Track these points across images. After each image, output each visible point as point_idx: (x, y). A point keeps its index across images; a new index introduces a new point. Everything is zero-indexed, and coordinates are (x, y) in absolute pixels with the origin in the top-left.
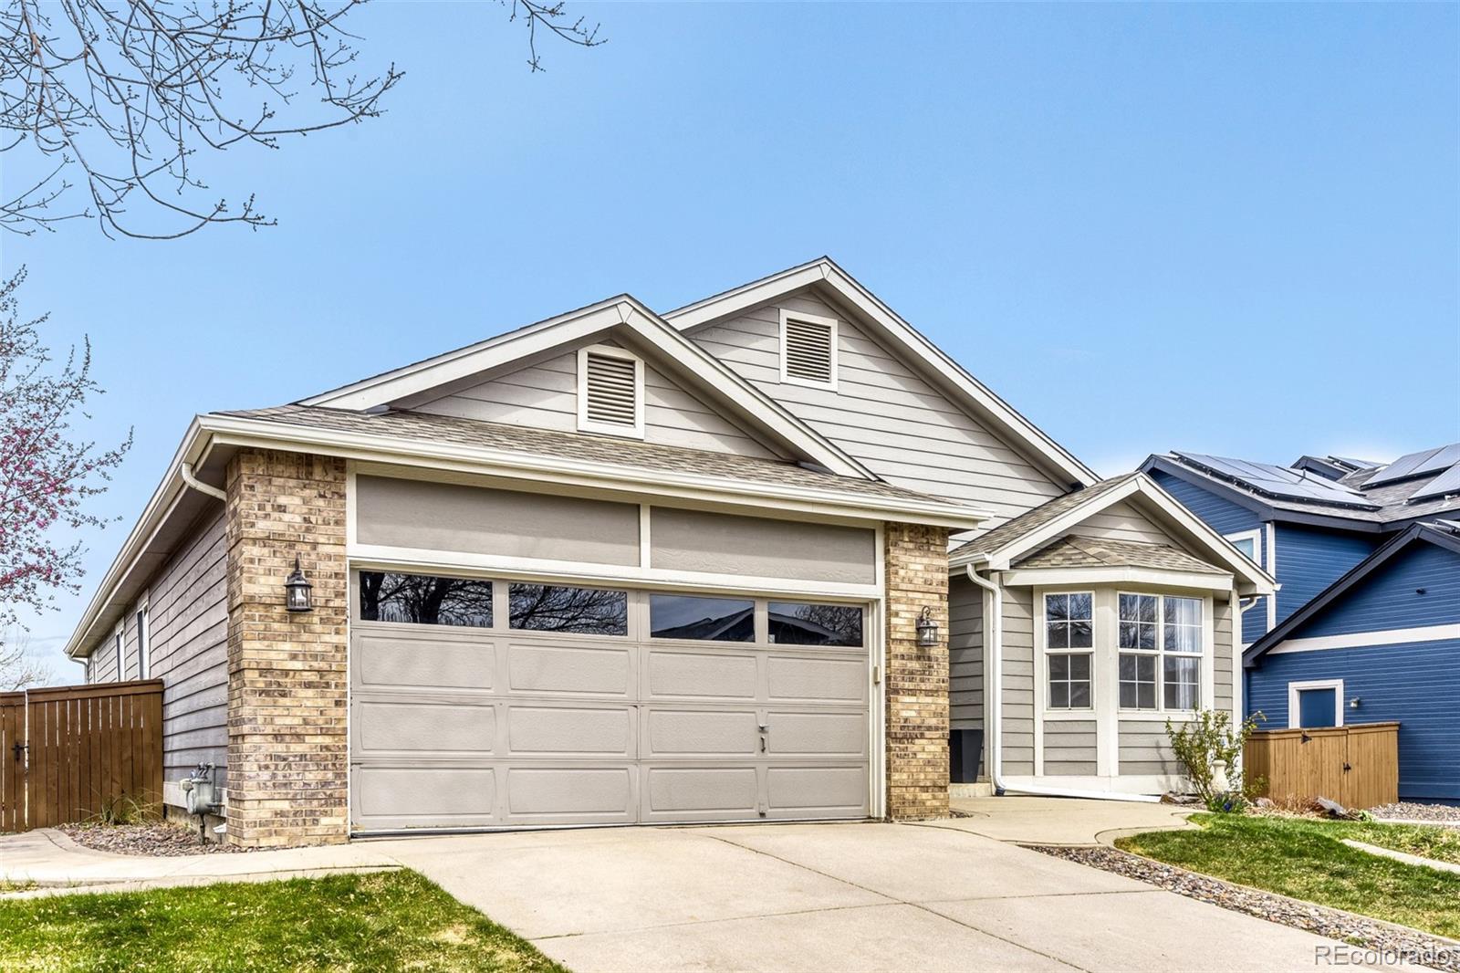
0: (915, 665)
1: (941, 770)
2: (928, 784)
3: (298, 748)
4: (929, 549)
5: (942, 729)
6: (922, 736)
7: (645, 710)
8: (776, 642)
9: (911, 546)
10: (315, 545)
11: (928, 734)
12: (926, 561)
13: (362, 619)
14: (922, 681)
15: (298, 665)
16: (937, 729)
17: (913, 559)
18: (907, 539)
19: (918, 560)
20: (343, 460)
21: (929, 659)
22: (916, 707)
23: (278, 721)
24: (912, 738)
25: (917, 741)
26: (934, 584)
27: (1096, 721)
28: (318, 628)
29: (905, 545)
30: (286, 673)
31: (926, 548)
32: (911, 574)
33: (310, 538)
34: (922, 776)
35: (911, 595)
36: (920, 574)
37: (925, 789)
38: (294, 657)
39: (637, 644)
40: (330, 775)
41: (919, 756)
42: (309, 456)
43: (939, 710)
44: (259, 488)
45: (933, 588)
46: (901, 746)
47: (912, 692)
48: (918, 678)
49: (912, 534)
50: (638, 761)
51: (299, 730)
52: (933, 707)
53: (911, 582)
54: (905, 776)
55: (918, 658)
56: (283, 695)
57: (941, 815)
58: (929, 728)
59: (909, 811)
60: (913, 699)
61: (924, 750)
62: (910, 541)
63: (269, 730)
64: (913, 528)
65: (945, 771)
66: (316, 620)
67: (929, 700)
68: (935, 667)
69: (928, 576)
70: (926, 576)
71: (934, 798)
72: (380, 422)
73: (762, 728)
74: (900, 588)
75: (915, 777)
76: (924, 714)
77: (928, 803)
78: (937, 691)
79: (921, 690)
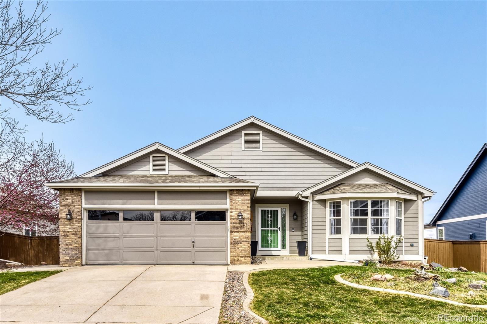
0: (238, 225)
1: (248, 252)
2: (243, 256)
3: (71, 247)
4: (243, 195)
5: (248, 241)
6: (241, 243)
7: (159, 238)
8: (198, 220)
9: (237, 194)
10: (74, 206)
11: (242, 243)
12: (242, 198)
13: (89, 220)
14: (241, 229)
15: (70, 230)
16: (246, 241)
17: (237, 198)
18: (235, 193)
19: (239, 198)
20: (81, 189)
21: (243, 223)
22: (239, 236)
23: (67, 241)
24: (237, 244)
25: (239, 245)
26: (245, 204)
27: (342, 238)
28: (75, 223)
29: (235, 194)
30: (68, 232)
31: (242, 194)
32: (237, 202)
33: (73, 205)
34: (241, 254)
35: (237, 207)
36: (240, 201)
37: (242, 257)
38: (70, 229)
39: (156, 223)
40: (77, 252)
41: (239, 248)
43: (247, 236)
44: (63, 196)
45: (245, 205)
46: (234, 246)
47: (238, 232)
48: (239, 228)
49: (237, 191)
50: (157, 250)
51: (71, 243)
52: (245, 236)
53: (237, 204)
54: (235, 254)
55: (239, 223)
56: (68, 236)
57: (248, 264)
58: (243, 241)
59: (236, 263)
60: (238, 234)
61: (241, 247)
62: (237, 193)
63: (65, 243)
65: (249, 252)
66: (74, 221)
67: (243, 234)
68: (245, 225)
69: (243, 202)
70: (242, 202)
71: (245, 259)
73: (193, 242)
74: (233, 205)
75: (238, 254)
76: (241, 238)
77: (243, 261)
78: (246, 232)
79: (240, 232)
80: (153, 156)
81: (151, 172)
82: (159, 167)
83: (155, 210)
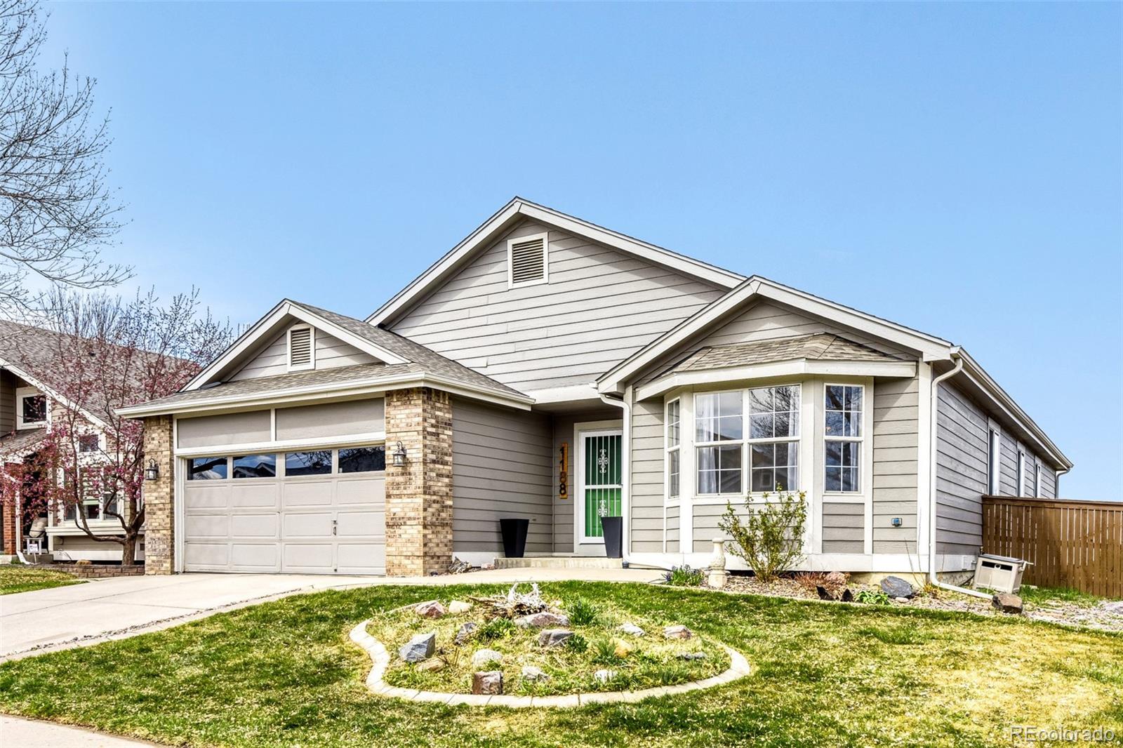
0: (401, 479)
1: (418, 545)
2: (409, 554)
3: (158, 535)
4: (410, 403)
5: (418, 519)
6: (405, 524)
7: (283, 514)
8: (343, 472)
9: (399, 403)
10: (162, 452)
11: (408, 522)
12: (407, 411)
13: (187, 479)
14: (405, 489)
15: (157, 502)
16: (414, 519)
17: (399, 412)
18: (395, 400)
19: (402, 412)
20: (171, 415)
21: (410, 474)
22: (401, 505)
23: (153, 524)
24: (399, 525)
25: (402, 527)
26: (413, 425)
27: (680, 506)
28: (162, 486)
29: (395, 404)
30: (155, 505)
31: (408, 403)
32: (398, 421)
33: (160, 449)
34: (405, 549)
35: (398, 434)
36: (403, 421)
37: (407, 557)
38: (156, 498)
39: (280, 480)
40: (166, 546)
41: (403, 536)
42: (159, 416)
43: (416, 506)
45: (413, 428)
46: (392, 530)
47: (399, 496)
48: (402, 487)
49: (398, 396)
50: (281, 540)
51: (158, 528)
52: (412, 505)
53: (398, 426)
54: (394, 549)
55: (403, 474)
56: (154, 514)
57: (417, 574)
58: (409, 519)
59: (396, 571)
60: (399, 500)
61: (406, 533)
62: (398, 401)
63: (151, 528)
64: (399, 392)
65: (420, 546)
66: (161, 482)
67: (409, 500)
68: (414, 478)
69: (409, 421)
70: (408, 421)
71: (413, 563)
72: (203, 392)
73: (335, 521)
74: (392, 431)
75: (400, 549)
76: (406, 510)
77: (409, 567)
78: (415, 494)
79: (404, 495)
80: (292, 332)
81: (290, 368)
82: (299, 354)
83: (278, 452)
